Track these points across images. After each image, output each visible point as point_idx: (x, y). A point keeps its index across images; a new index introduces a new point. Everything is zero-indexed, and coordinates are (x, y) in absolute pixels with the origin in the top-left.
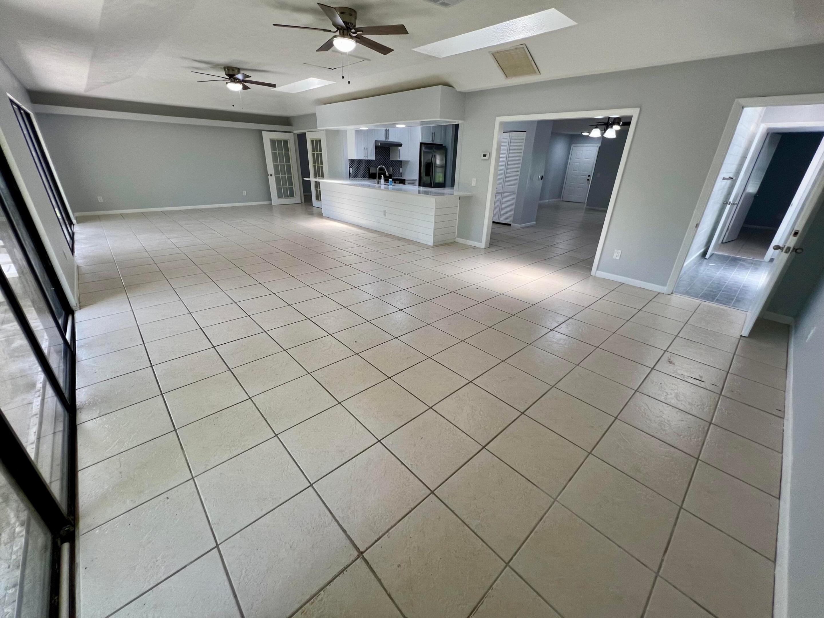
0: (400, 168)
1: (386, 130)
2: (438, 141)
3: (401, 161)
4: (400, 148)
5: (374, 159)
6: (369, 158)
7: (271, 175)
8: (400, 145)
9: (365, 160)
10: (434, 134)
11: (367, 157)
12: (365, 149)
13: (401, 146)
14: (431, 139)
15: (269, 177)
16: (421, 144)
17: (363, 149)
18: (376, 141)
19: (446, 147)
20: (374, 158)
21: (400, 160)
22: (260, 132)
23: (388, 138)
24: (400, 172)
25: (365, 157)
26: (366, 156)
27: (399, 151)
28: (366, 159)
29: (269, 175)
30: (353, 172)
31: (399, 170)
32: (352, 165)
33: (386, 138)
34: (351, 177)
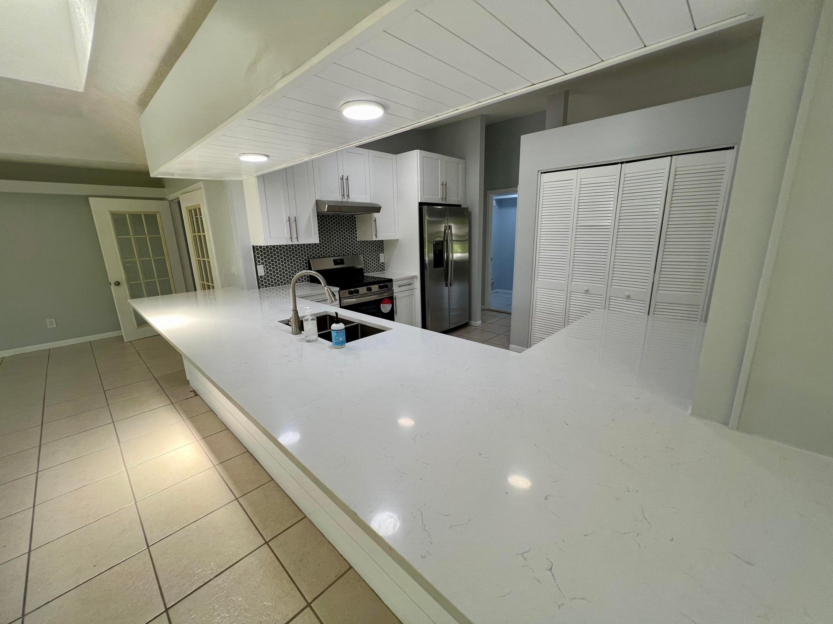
0: (381, 255)
1: (342, 179)
2: (452, 200)
3: (382, 242)
4: (376, 215)
5: (317, 242)
6: (304, 240)
7: (118, 284)
8: (377, 209)
9: (292, 245)
10: (444, 185)
11: (297, 238)
12: (289, 220)
13: (379, 212)
14: (440, 196)
15: (113, 287)
16: (421, 204)
17: (285, 219)
18: (318, 203)
19: (469, 210)
20: (316, 240)
21: (380, 238)
22: (86, 198)
23: (348, 196)
24: (381, 261)
25: (291, 238)
26: (294, 236)
27: (375, 221)
28: (295, 242)
29: (113, 284)
30: (267, 273)
31: (378, 257)
32: (262, 259)
33: (343, 196)
34: (263, 284)
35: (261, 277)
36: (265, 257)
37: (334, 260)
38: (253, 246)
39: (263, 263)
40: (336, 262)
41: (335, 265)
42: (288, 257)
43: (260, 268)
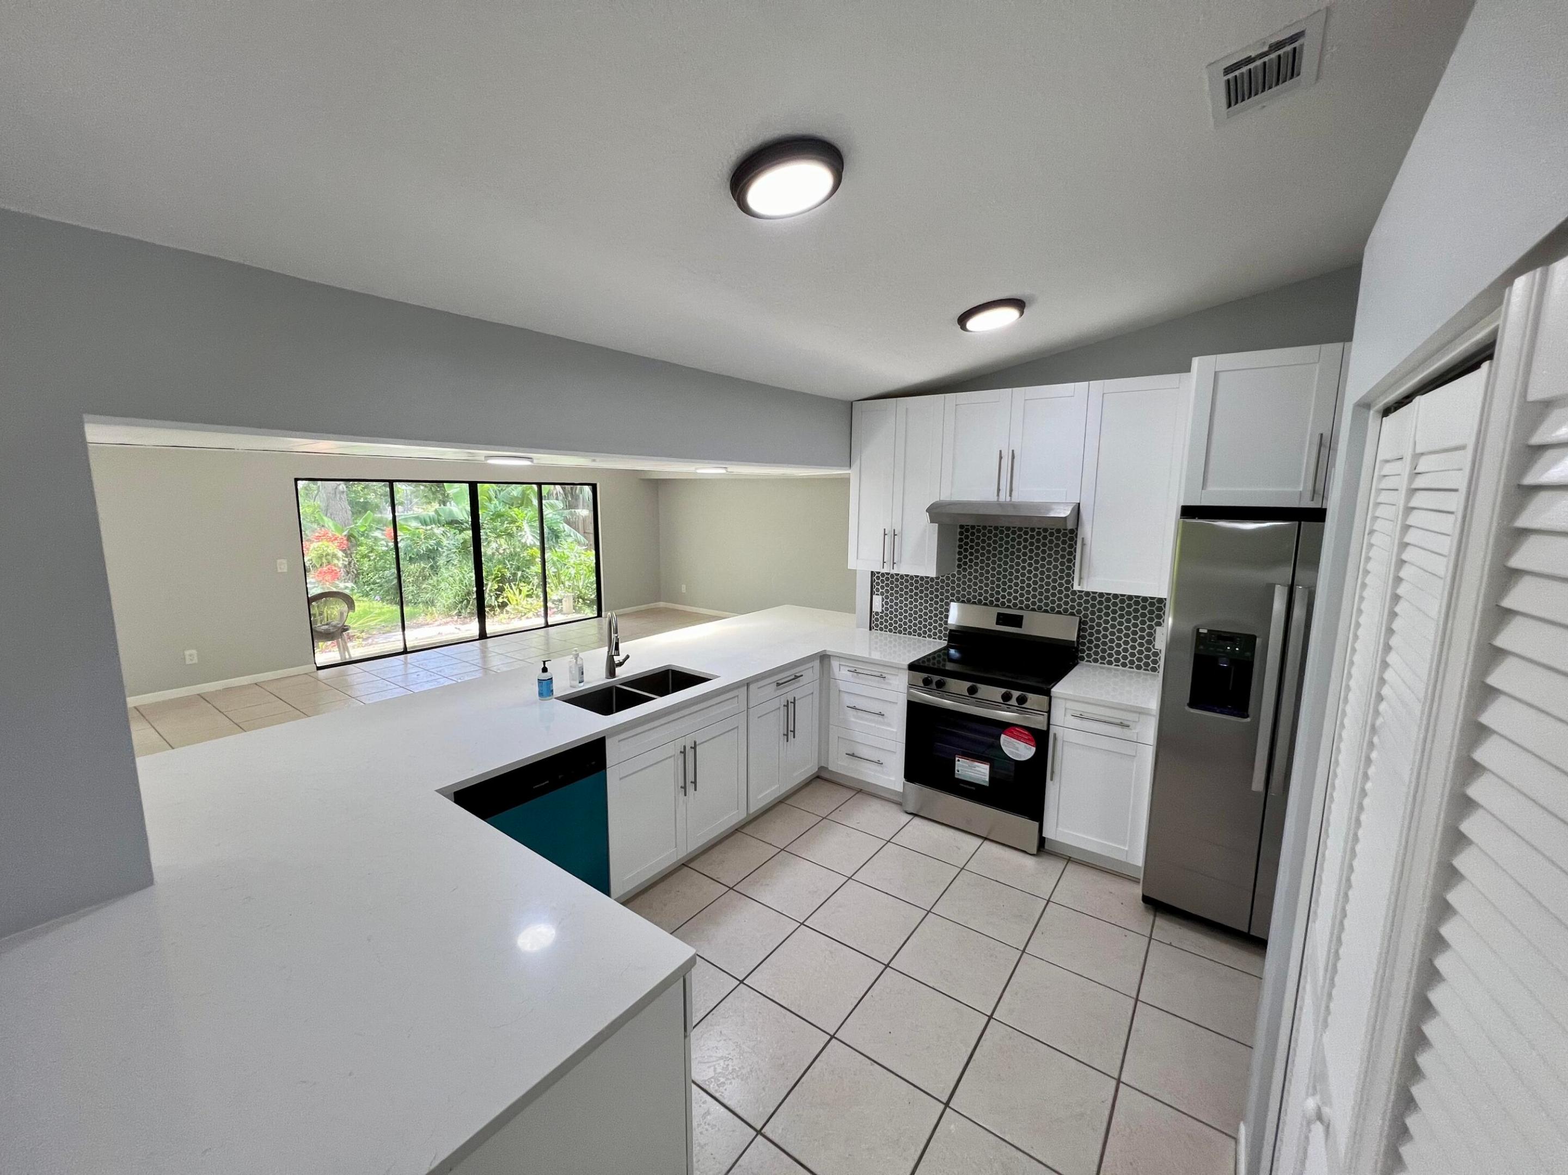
12: (886, 534)
23: (1011, 490)
25: (886, 563)
30: (886, 609)
31: (1150, 635)
32: (882, 587)
33: (999, 490)
34: (877, 625)
35: (877, 613)
36: (887, 585)
37: (999, 614)
38: (872, 572)
39: (882, 594)
40: (1003, 619)
41: (997, 623)
42: (922, 592)
43: (877, 600)
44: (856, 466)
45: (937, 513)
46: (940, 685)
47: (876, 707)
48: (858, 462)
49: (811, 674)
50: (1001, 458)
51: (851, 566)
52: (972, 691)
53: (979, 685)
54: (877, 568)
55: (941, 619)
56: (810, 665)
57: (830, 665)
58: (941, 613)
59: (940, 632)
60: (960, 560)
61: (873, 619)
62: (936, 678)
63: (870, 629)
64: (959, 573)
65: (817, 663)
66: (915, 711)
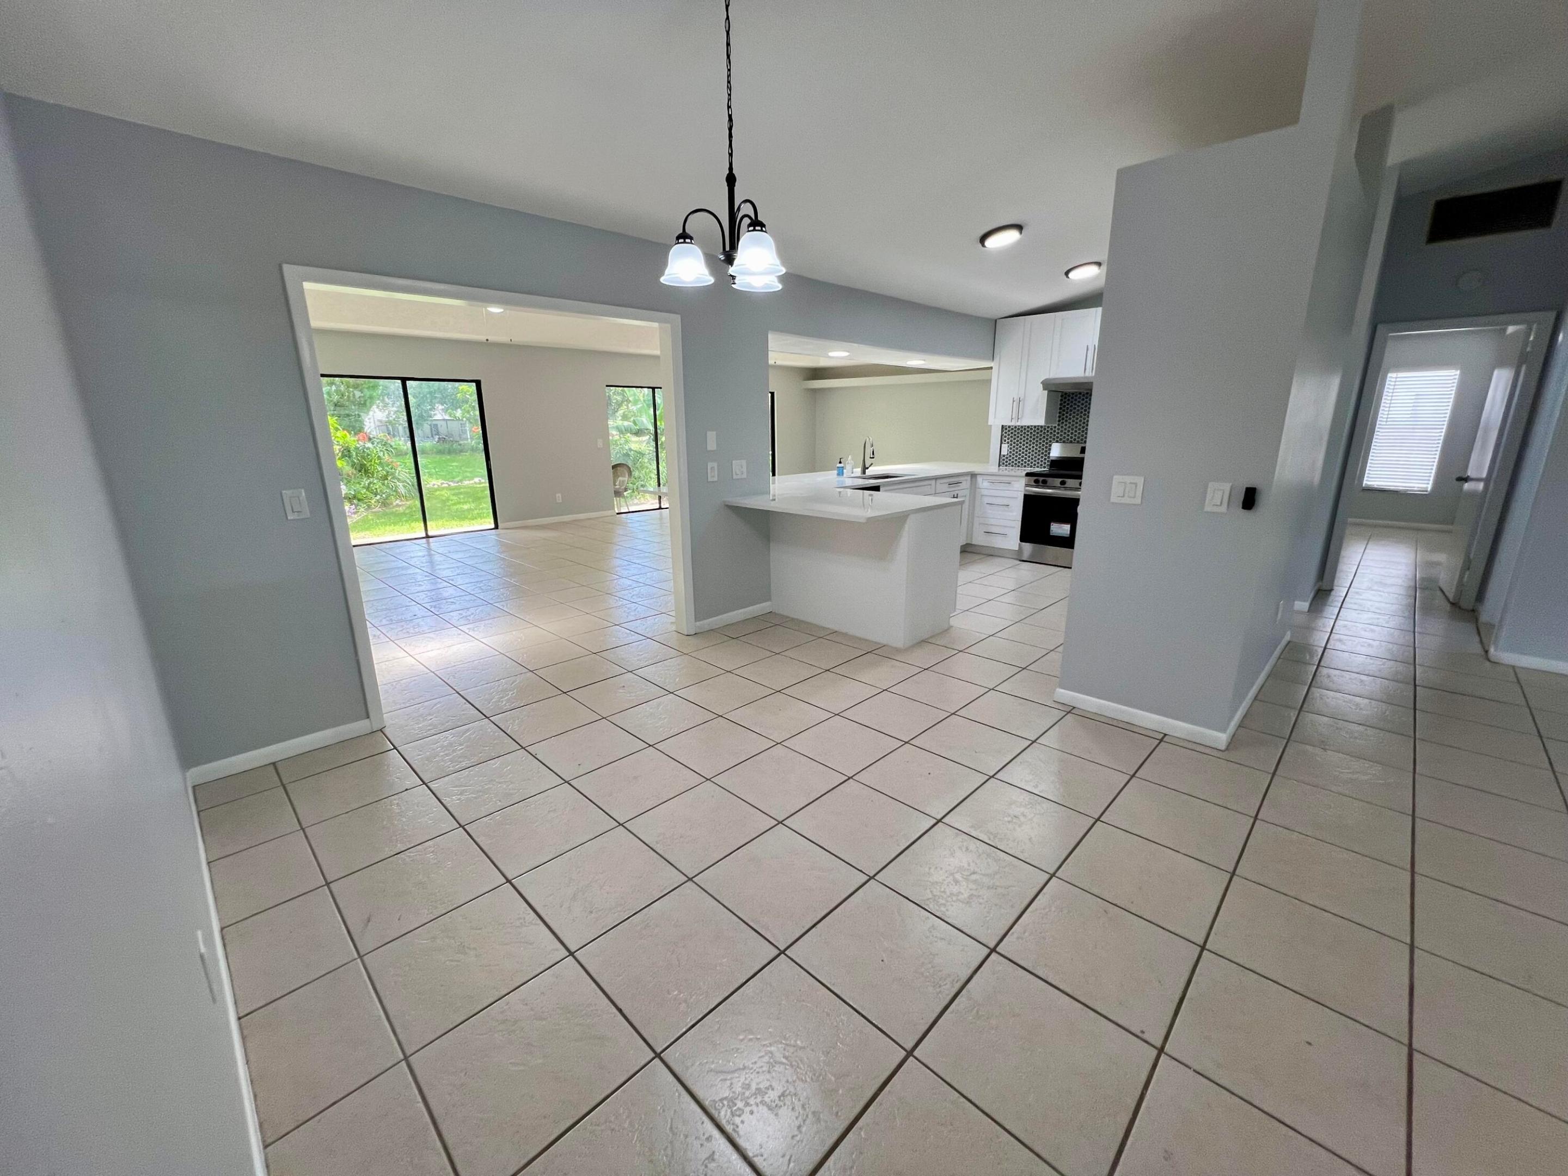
11: (1020, 419)
12: (1015, 401)
18: (1047, 382)
26: (1017, 417)
30: (1010, 452)
32: (1008, 439)
33: (1085, 370)
34: (1003, 464)
35: (1004, 456)
37: (1082, 448)
38: (1002, 426)
39: (1008, 443)
41: (1080, 453)
42: (1034, 439)
43: (1005, 447)
44: (997, 359)
45: (1047, 385)
46: (1044, 482)
47: (1005, 502)
48: (998, 356)
49: (966, 483)
50: (1087, 350)
51: (989, 423)
52: (1063, 483)
53: (1066, 480)
54: (1007, 423)
55: (1046, 455)
56: (966, 478)
57: (976, 480)
58: (1046, 451)
59: (1045, 463)
60: (1059, 417)
61: (1001, 460)
62: (1041, 479)
63: (999, 466)
64: (1059, 425)
65: (969, 478)
66: (1029, 500)
